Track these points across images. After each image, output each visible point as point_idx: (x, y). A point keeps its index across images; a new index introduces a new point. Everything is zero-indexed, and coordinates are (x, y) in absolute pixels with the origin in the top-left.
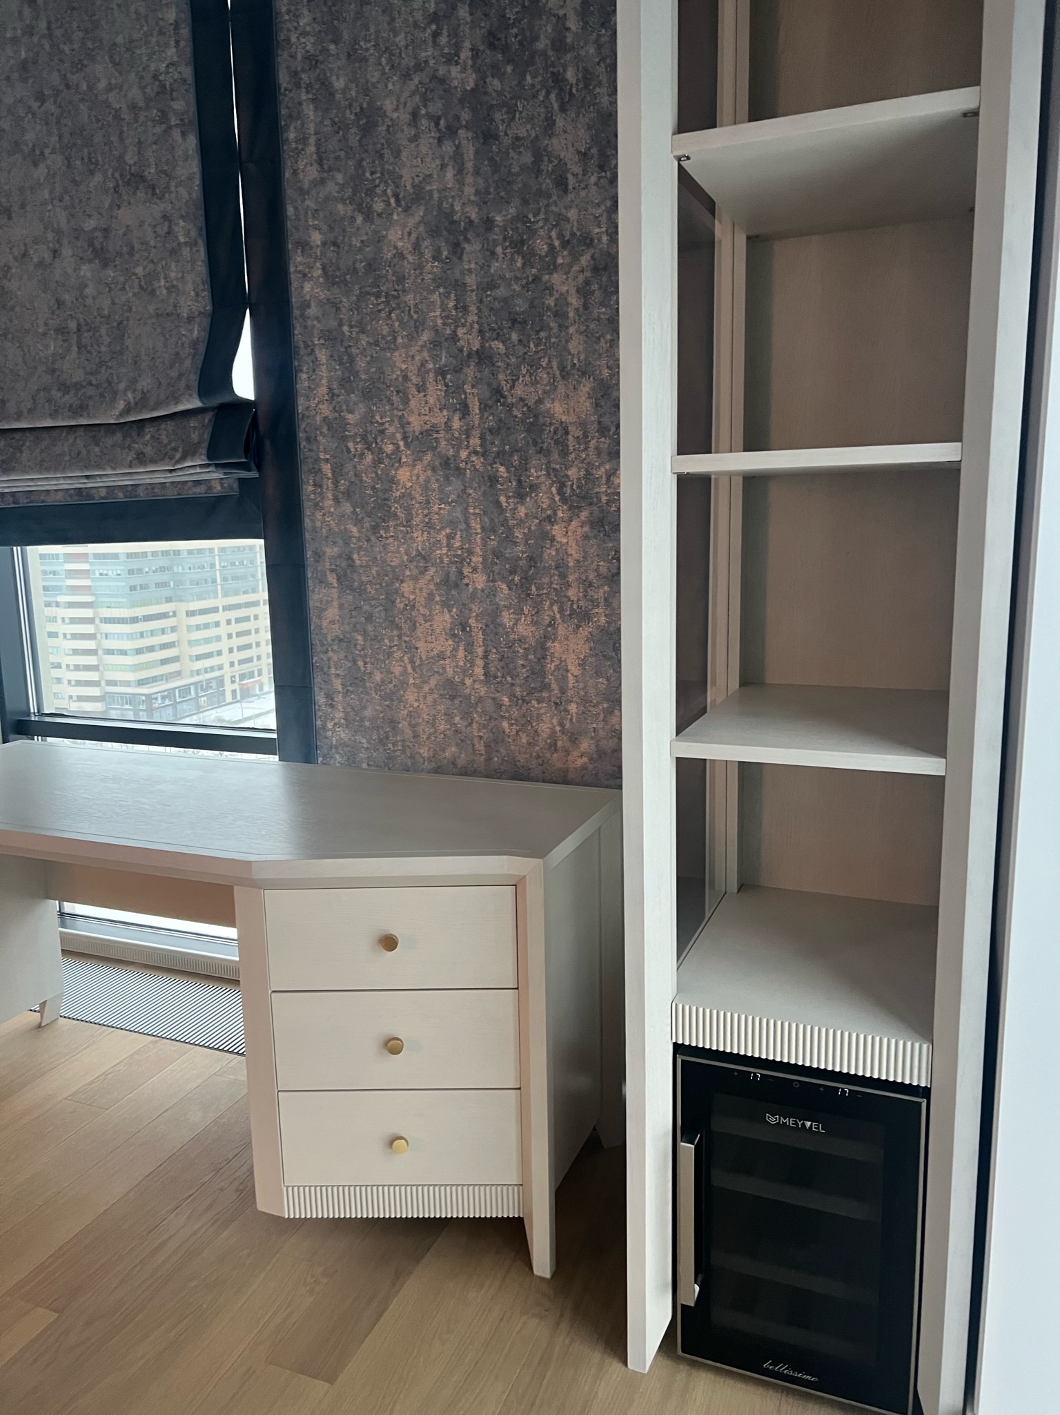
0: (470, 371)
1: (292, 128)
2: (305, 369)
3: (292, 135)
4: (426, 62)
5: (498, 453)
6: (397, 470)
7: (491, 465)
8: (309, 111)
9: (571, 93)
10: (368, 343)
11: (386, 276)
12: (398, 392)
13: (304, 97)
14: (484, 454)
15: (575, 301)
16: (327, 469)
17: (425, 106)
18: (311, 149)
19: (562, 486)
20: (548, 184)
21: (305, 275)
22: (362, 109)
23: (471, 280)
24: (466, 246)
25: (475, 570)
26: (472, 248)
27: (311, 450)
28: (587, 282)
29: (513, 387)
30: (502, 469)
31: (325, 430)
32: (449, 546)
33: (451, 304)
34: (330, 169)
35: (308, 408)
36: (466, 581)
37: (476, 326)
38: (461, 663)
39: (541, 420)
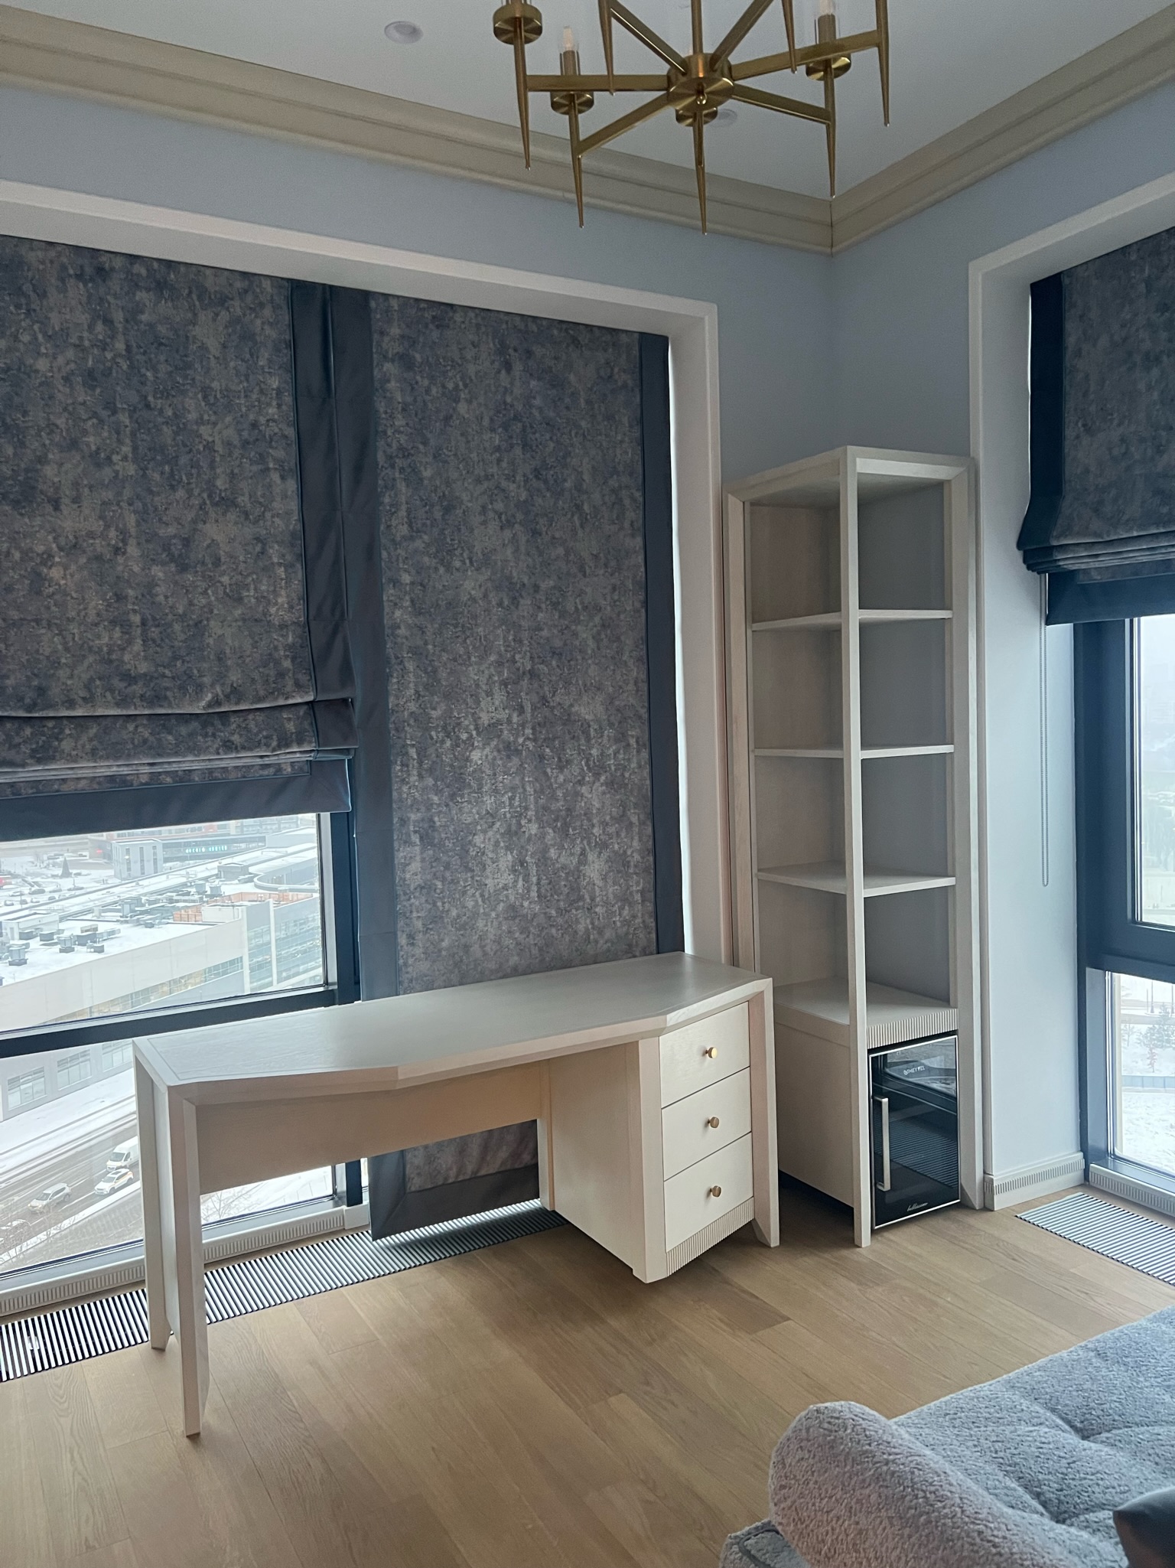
0: (525, 683)
1: (387, 494)
2: (395, 675)
3: (387, 500)
4: (493, 476)
5: (545, 739)
6: (471, 752)
7: (540, 747)
8: (402, 486)
9: (586, 519)
10: (448, 659)
11: (462, 613)
12: (472, 696)
13: (397, 475)
14: (535, 740)
15: (591, 643)
16: (413, 752)
17: (492, 504)
18: (403, 513)
19: (588, 760)
20: (574, 570)
21: (396, 604)
22: (444, 495)
23: (524, 624)
24: (520, 600)
25: (530, 821)
26: (526, 602)
27: (399, 738)
28: (599, 633)
29: (554, 695)
30: (548, 750)
31: (412, 722)
32: (511, 806)
33: (511, 638)
34: (418, 531)
35: (397, 705)
36: (524, 829)
37: (528, 654)
38: (520, 891)
39: (573, 718)
